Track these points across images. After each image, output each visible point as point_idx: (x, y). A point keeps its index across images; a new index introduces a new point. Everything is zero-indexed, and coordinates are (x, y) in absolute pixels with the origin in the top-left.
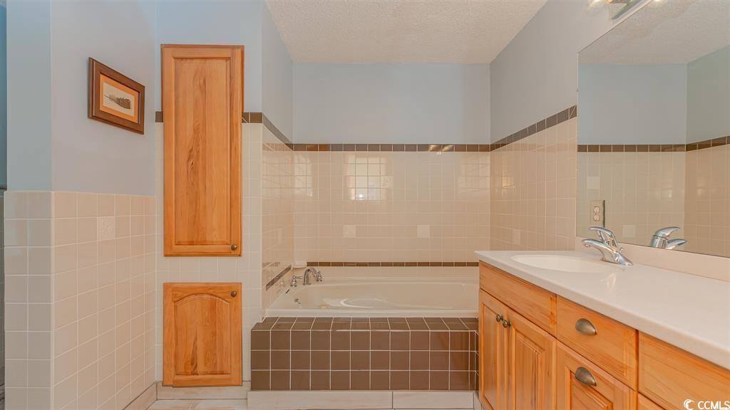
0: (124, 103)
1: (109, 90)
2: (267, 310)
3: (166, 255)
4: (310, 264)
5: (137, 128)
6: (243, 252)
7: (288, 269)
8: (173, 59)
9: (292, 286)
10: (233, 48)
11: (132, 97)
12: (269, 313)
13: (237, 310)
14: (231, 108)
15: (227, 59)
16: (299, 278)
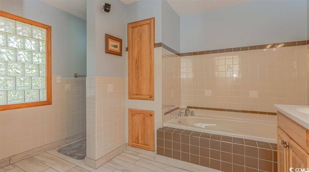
0: (116, 46)
1: (111, 43)
2: (165, 124)
3: (129, 99)
4: (188, 107)
5: (120, 54)
6: (155, 99)
7: (178, 108)
8: (131, 28)
9: (179, 116)
10: (150, 19)
11: (118, 44)
12: (166, 125)
13: (153, 121)
14: (150, 42)
15: (148, 24)
16: (182, 113)
